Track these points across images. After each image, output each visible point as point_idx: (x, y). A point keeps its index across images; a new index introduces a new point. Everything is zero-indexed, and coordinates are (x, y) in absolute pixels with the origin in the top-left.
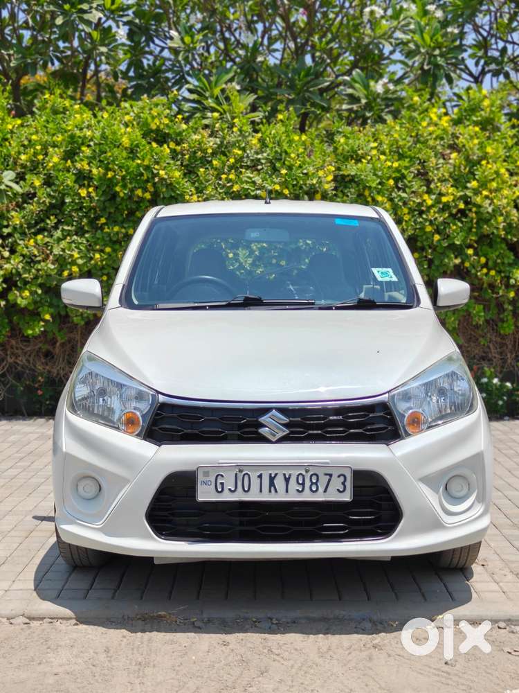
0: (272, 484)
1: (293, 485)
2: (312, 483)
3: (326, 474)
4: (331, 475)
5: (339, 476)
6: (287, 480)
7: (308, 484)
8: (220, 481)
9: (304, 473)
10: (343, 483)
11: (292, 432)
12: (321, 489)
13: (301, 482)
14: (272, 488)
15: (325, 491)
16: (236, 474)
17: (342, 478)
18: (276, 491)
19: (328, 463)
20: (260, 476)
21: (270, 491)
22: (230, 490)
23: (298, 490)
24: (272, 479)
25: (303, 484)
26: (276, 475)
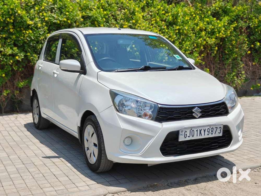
0: (200, 133)
1: (206, 133)
2: (212, 131)
3: (216, 128)
4: (217, 128)
5: (219, 128)
6: (205, 131)
7: (210, 131)
8: (186, 134)
9: (209, 128)
10: (220, 130)
11: (202, 114)
12: (214, 133)
13: (208, 131)
14: (201, 134)
15: (215, 133)
16: (190, 131)
17: (220, 128)
18: (201, 135)
19: (216, 124)
20: (197, 131)
21: (200, 135)
22: (188, 136)
23: (208, 134)
24: (200, 131)
25: (209, 132)
26: (202, 129)
